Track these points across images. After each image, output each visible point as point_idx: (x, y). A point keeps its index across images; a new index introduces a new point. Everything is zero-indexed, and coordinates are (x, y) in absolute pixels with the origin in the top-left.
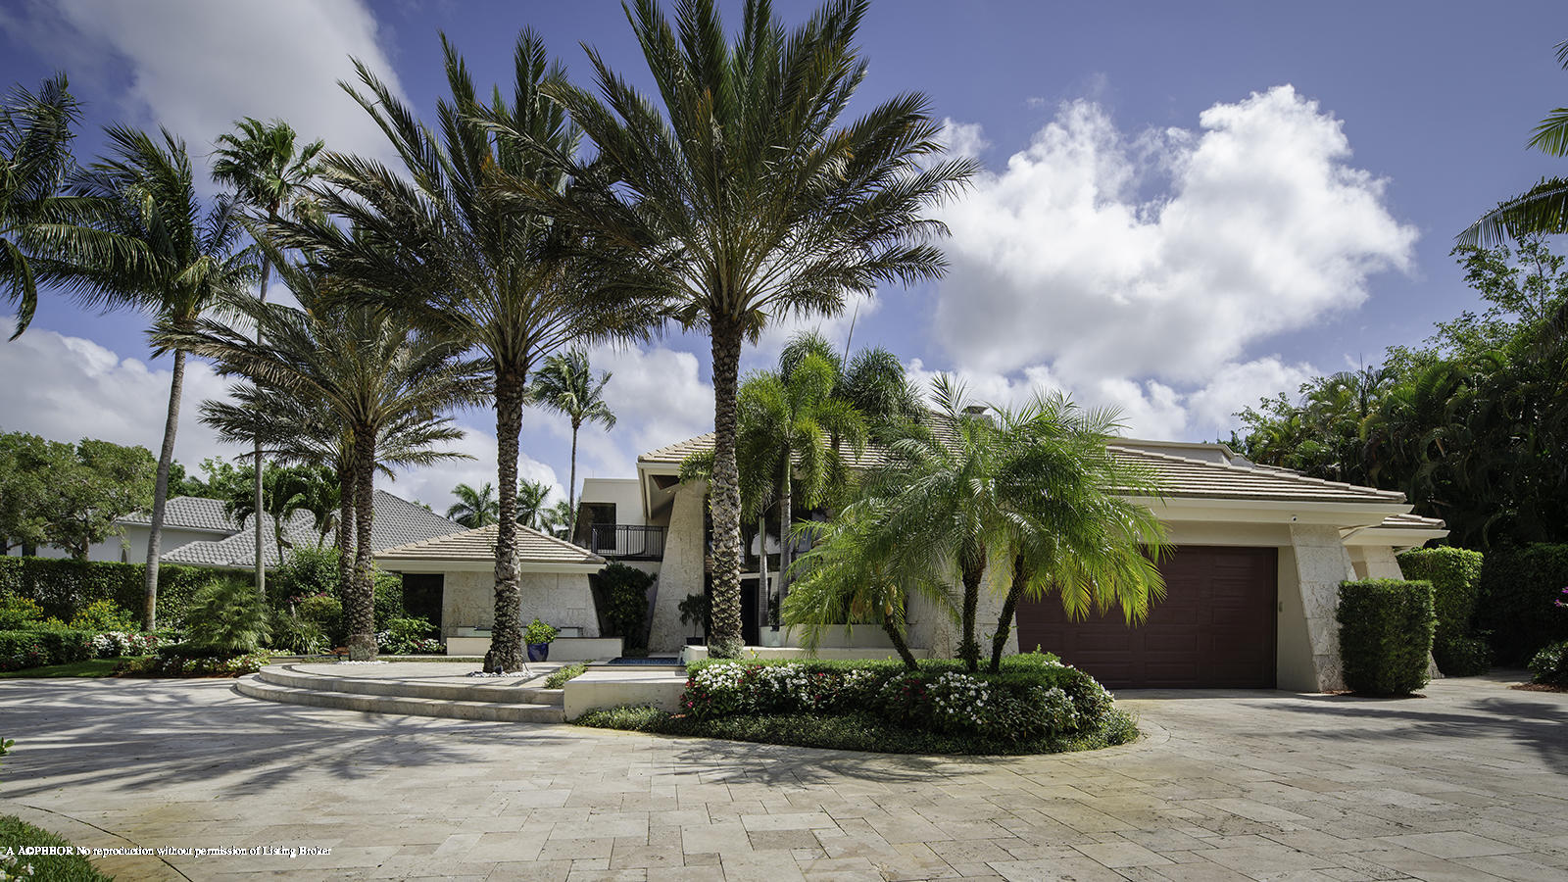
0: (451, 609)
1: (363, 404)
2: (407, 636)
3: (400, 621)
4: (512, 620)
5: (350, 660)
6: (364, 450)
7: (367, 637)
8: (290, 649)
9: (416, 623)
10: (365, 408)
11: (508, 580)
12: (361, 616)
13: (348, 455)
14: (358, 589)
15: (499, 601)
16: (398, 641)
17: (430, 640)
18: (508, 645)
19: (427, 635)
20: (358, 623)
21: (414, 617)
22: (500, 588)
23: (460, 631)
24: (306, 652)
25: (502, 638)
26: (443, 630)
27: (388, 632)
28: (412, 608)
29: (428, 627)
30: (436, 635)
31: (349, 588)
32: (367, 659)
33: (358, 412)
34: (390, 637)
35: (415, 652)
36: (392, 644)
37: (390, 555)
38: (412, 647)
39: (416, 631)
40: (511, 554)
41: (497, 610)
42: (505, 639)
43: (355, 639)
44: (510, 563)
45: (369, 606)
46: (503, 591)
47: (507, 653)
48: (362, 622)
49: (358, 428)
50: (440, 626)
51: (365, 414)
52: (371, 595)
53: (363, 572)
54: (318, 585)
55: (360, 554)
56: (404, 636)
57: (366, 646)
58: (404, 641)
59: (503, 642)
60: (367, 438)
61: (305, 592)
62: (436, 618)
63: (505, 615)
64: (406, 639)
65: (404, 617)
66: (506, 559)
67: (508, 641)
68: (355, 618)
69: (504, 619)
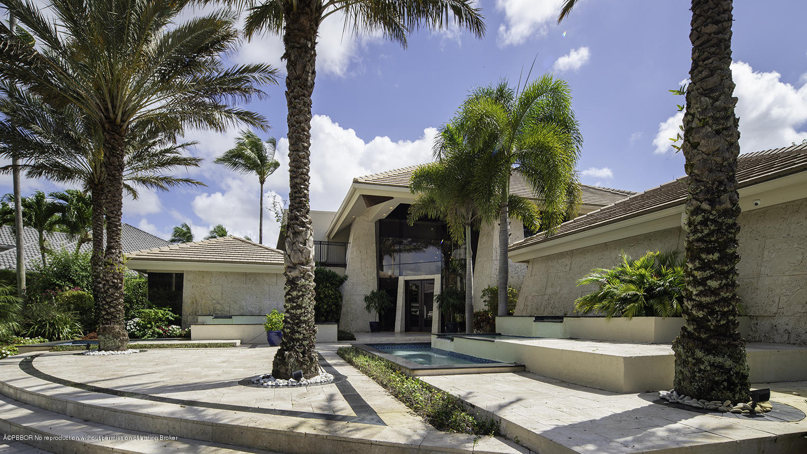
0: (190, 301)
1: (112, 102)
2: (153, 323)
3: (147, 311)
4: (308, 312)
5: (100, 350)
6: (114, 148)
7: (117, 328)
8: (43, 336)
9: (161, 313)
10: (114, 107)
11: (302, 264)
12: (110, 307)
13: (98, 171)
14: (107, 281)
15: (293, 289)
16: (144, 327)
17: (174, 326)
18: (305, 343)
19: (171, 323)
20: (108, 314)
21: (160, 307)
22: (294, 274)
23: (200, 319)
24: (59, 339)
25: (297, 335)
26: (184, 318)
27: (137, 320)
28: (156, 300)
29: (171, 316)
30: (178, 322)
31: (100, 283)
32: (118, 349)
33: (107, 109)
34: (138, 324)
35: (160, 337)
36: (140, 331)
37: (137, 257)
38: (158, 333)
39: (160, 319)
40: (306, 233)
41: (289, 301)
42: (301, 337)
43: (104, 329)
44: (305, 245)
45: (118, 298)
46: (297, 278)
47: (303, 353)
48: (111, 313)
49: (107, 126)
50: (181, 315)
51: (114, 112)
52: (121, 288)
53: (112, 265)
54: (73, 282)
55: (109, 248)
56: (150, 323)
57: (116, 336)
58: (151, 328)
59: (298, 340)
60: (117, 136)
61: (61, 287)
62: (177, 308)
63: (299, 307)
64: (152, 325)
65: (150, 307)
66: (301, 239)
67: (304, 339)
68: (105, 310)
69: (299, 311)
